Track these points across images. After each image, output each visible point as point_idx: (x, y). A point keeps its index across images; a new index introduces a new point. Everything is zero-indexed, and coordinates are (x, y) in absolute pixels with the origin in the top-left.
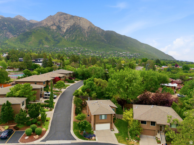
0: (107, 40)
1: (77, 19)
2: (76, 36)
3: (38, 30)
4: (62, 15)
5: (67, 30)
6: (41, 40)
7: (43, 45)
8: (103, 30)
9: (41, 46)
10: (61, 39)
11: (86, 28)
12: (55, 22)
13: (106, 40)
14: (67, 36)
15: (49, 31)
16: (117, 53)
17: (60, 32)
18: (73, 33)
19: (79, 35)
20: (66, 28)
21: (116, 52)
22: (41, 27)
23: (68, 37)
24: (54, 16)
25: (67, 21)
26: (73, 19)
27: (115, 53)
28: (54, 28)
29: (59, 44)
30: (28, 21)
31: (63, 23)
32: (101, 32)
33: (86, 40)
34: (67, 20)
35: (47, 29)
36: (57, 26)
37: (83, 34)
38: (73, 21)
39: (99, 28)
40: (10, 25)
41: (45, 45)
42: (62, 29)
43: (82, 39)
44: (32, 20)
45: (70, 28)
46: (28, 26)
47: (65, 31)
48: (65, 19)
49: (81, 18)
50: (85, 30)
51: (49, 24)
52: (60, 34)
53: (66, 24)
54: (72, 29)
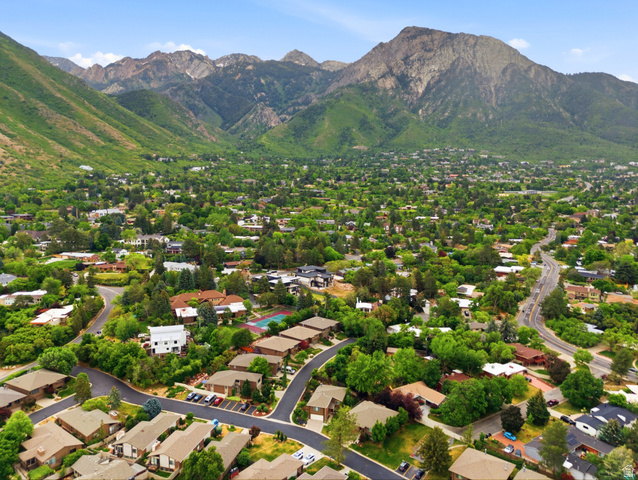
0: (573, 114)
1: (466, 43)
2: (456, 105)
3: (342, 95)
4: (414, 37)
5: (428, 89)
6: (348, 129)
7: (351, 144)
8: (560, 76)
9: (346, 147)
10: (405, 120)
11: (493, 75)
12: (392, 64)
13: (566, 115)
14: (427, 110)
15: (373, 97)
16: (601, 167)
17: (406, 96)
18: (446, 97)
19: (465, 103)
20: (426, 79)
21: (602, 161)
22: (350, 86)
23: (430, 112)
24: (391, 42)
25: (432, 54)
26: (452, 45)
27: (597, 167)
28: (389, 83)
29: (396, 140)
30: (318, 68)
31: (417, 65)
32: (549, 83)
33: (491, 117)
34: (430, 50)
35: (367, 89)
36: (397, 78)
37: (479, 97)
38: (451, 52)
39: (545, 68)
40: (273, 84)
41: (356, 145)
42: (412, 85)
43: (474, 115)
44: (328, 61)
45: (439, 81)
46: (316, 83)
47: (421, 91)
48: (426, 50)
49: (481, 37)
50: (489, 80)
51: (375, 73)
52: (406, 104)
53: (428, 65)
54: (443, 83)
